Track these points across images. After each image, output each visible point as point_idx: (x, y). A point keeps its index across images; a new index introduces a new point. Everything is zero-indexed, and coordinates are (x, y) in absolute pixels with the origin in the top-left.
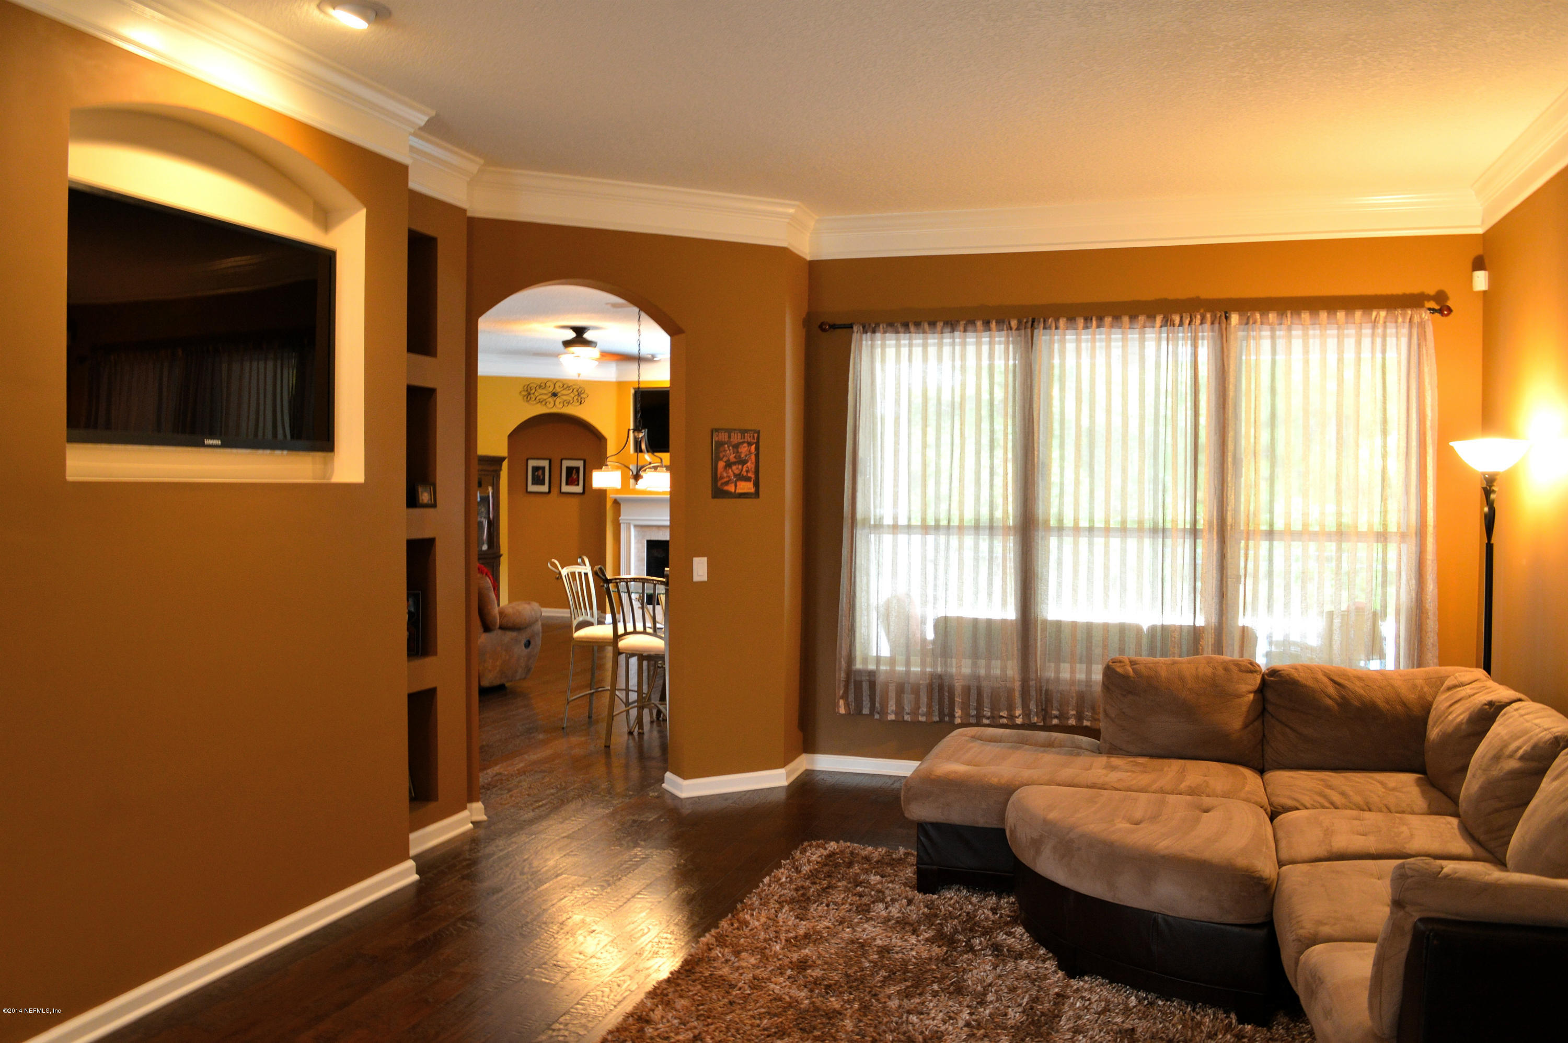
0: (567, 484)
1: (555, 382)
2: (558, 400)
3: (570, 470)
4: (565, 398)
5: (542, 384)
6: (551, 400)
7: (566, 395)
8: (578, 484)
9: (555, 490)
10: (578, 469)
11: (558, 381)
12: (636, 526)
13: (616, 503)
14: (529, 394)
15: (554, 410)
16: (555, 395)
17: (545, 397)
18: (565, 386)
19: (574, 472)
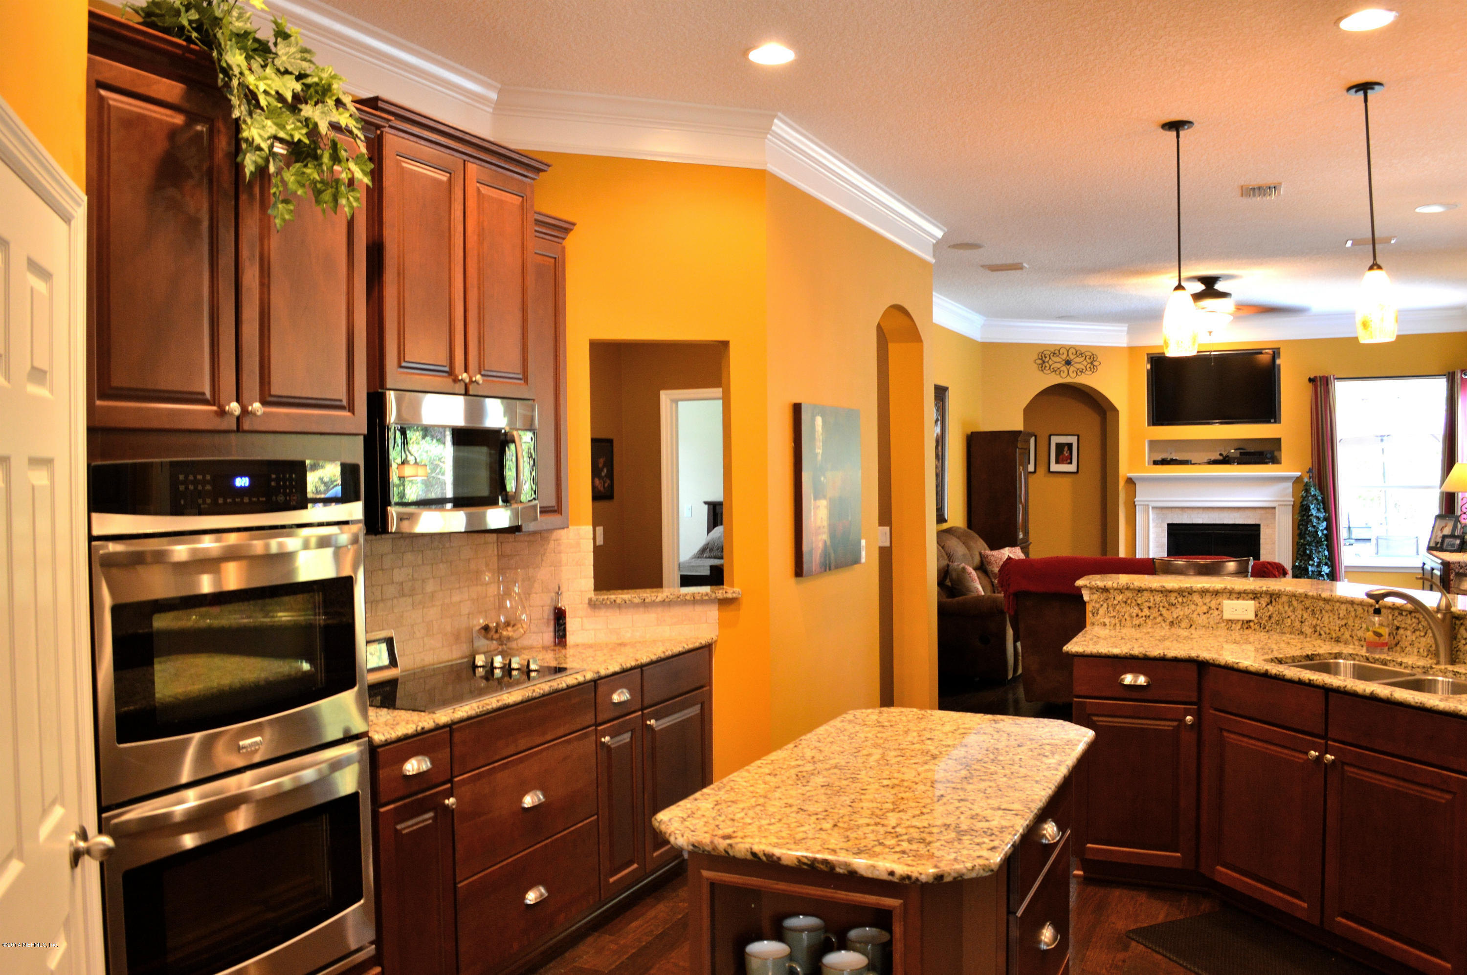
0: (1057, 462)
1: (1068, 349)
2: (1072, 369)
3: (1060, 447)
4: (1078, 366)
5: (1056, 351)
6: (1064, 368)
7: (1079, 363)
8: (1071, 463)
9: (1041, 470)
10: (1070, 446)
11: (1072, 347)
12: (1153, 508)
13: (1130, 481)
14: (1044, 362)
15: (1068, 380)
16: (1068, 363)
17: (1059, 365)
18: (1078, 353)
19: (1066, 449)
